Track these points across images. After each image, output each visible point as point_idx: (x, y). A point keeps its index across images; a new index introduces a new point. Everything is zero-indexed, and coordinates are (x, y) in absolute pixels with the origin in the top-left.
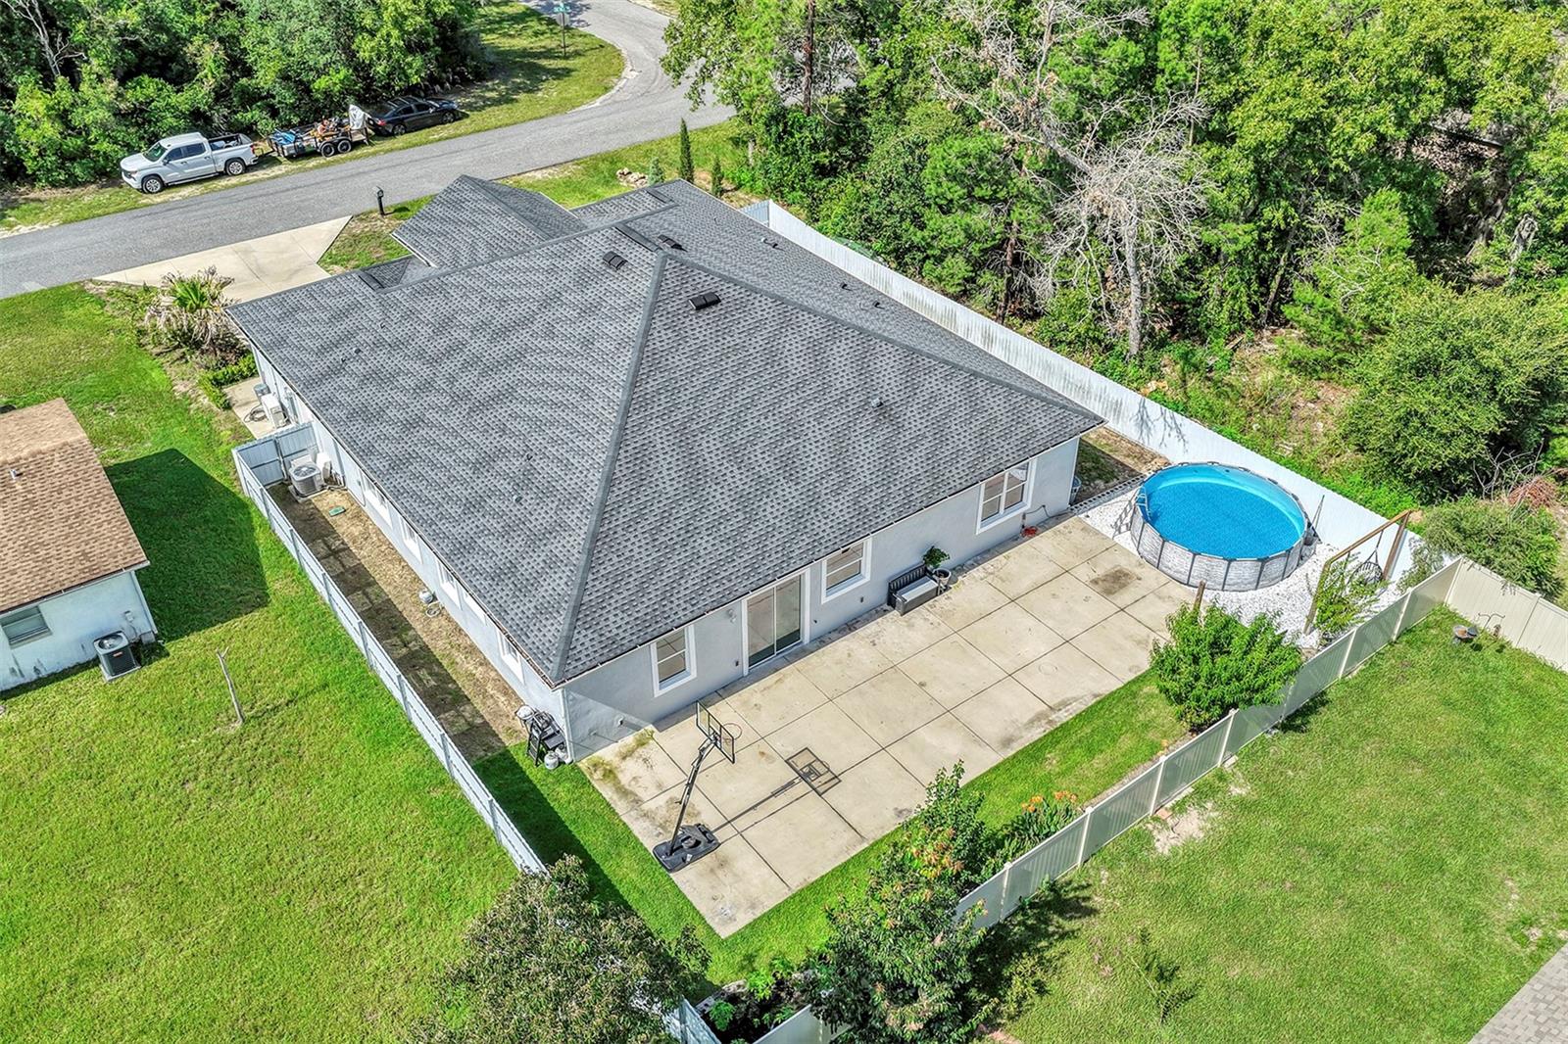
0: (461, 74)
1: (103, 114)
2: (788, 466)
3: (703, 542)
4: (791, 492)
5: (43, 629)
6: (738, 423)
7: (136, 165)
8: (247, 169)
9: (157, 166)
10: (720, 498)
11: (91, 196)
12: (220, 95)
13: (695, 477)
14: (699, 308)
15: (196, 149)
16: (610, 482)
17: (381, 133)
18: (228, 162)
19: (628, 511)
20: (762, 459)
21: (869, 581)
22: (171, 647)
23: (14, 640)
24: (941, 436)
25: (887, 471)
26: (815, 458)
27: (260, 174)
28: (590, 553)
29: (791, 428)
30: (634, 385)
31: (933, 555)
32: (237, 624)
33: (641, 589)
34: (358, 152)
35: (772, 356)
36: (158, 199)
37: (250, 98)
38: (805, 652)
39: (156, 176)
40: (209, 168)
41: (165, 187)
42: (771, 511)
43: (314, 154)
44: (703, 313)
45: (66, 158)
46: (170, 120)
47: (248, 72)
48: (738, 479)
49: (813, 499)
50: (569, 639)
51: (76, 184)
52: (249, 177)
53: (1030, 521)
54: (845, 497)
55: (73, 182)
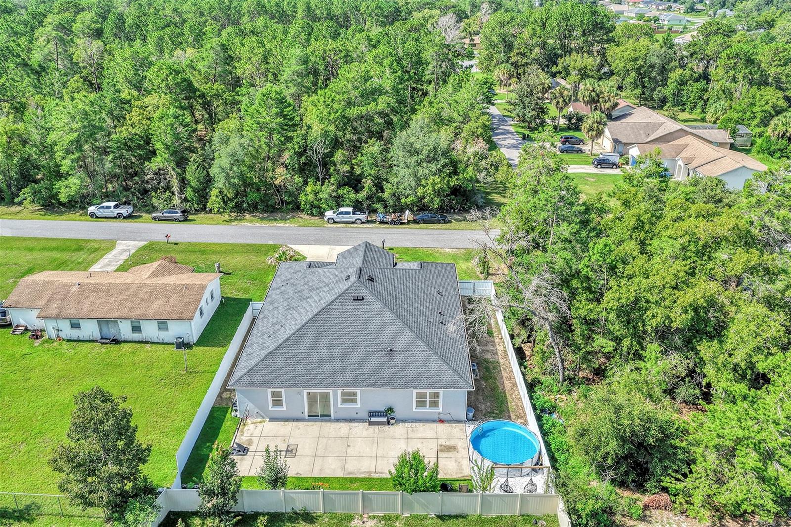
0: (463, 208)
1: (326, 196)
2: (344, 357)
3: (300, 368)
4: (338, 364)
5: (167, 329)
6: (339, 337)
7: (329, 213)
8: (363, 223)
9: (334, 216)
10: (315, 357)
11: (315, 220)
12: (369, 198)
13: (313, 348)
14: (354, 300)
15: (348, 213)
16: (287, 339)
17: (415, 222)
18: (357, 219)
19: (285, 350)
20: (337, 352)
21: (359, 407)
22: (195, 347)
23: (159, 329)
24: (404, 368)
25: (376, 371)
26: (355, 357)
27: (365, 226)
28: (266, 356)
29: (355, 346)
30: (316, 315)
31: (390, 410)
32: (214, 348)
33: (272, 373)
34: (401, 226)
35: (366, 322)
36: (332, 226)
37: (380, 200)
38: (330, 421)
39: (333, 219)
40: (350, 220)
41: (334, 222)
42: (327, 368)
43: (387, 223)
44: (355, 302)
45: (313, 206)
46: (348, 202)
47: (383, 191)
48: (325, 354)
49: (344, 370)
50: (242, 377)
51: (313, 215)
52: (361, 226)
53: (442, 417)
54: (354, 374)
55: (312, 214)
